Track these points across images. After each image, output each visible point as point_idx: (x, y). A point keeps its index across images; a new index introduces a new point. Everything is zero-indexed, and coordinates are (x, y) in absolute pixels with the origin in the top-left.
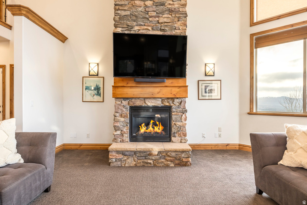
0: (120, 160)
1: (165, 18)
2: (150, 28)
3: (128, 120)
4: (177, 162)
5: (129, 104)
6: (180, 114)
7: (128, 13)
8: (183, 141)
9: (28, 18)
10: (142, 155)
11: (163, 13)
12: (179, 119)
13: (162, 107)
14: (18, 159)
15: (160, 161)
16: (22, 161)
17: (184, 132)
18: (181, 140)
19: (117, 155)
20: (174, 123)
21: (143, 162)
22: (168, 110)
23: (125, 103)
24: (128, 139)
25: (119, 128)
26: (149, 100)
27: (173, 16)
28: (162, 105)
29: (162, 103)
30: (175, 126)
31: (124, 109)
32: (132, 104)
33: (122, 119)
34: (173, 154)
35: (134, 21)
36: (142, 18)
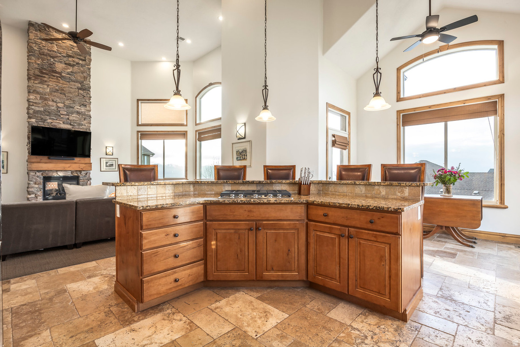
1: (74, 117)
2: (61, 122)
3: (41, 186)
5: (42, 174)
6: (86, 181)
7: (42, 109)
11: (72, 113)
12: (85, 184)
13: (71, 177)
22: (76, 178)
23: (38, 174)
24: (41, 200)
25: (34, 192)
26: (61, 172)
27: (80, 116)
29: (72, 174)
31: (38, 179)
32: (45, 175)
33: (37, 186)
35: (48, 116)
36: (54, 114)
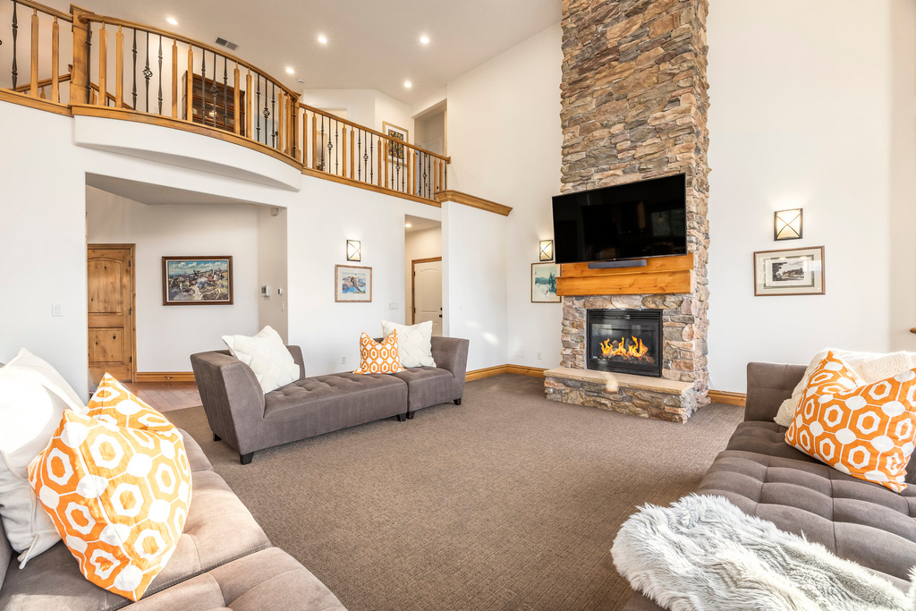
0: (560, 392)
1: (647, 147)
2: (619, 172)
3: (584, 333)
4: (654, 411)
5: (585, 305)
6: (677, 325)
7: (583, 155)
8: (683, 378)
9: (455, 201)
10: (593, 389)
11: (643, 138)
12: (677, 335)
13: (643, 311)
14: (430, 362)
15: (623, 404)
16: (435, 366)
17: (687, 361)
18: (682, 375)
19: (556, 384)
20: (666, 341)
21: (594, 401)
22: (656, 315)
23: (578, 304)
24: (584, 364)
25: (570, 344)
26: (618, 298)
27: (663, 138)
28: (643, 307)
29: (644, 304)
30: (668, 348)
31: (577, 315)
32: (589, 306)
33: (574, 331)
34: (646, 396)
35: (593, 166)
36: (606, 158)
